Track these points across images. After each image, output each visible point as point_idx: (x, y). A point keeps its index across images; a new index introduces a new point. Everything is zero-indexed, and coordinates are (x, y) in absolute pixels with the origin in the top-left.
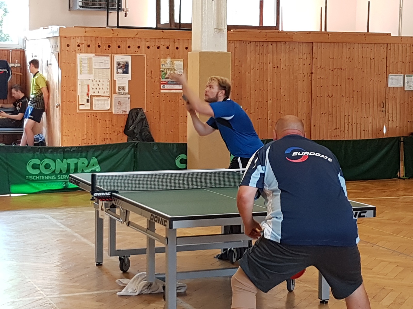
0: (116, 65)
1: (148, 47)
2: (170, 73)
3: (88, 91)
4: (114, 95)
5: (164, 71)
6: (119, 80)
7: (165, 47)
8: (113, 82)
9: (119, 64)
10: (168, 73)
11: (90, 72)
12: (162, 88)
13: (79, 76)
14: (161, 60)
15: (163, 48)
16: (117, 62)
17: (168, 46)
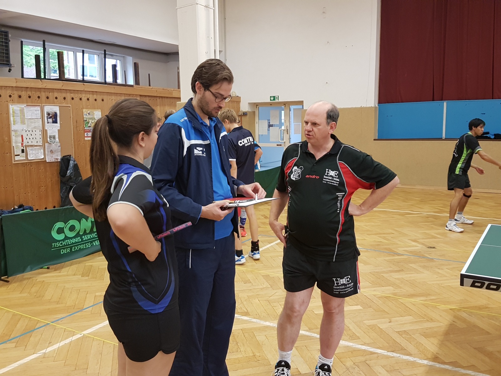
0: (46, 115)
1: (73, 99)
2: (91, 122)
3: (23, 141)
4: (46, 144)
5: (87, 120)
6: (49, 130)
7: (86, 98)
8: (44, 132)
9: (49, 114)
10: (90, 122)
11: (23, 122)
12: (86, 136)
13: (13, 127)
14: (84, 110)
15: (84, 99)
16: (47, 112)
17: (88, 97)
